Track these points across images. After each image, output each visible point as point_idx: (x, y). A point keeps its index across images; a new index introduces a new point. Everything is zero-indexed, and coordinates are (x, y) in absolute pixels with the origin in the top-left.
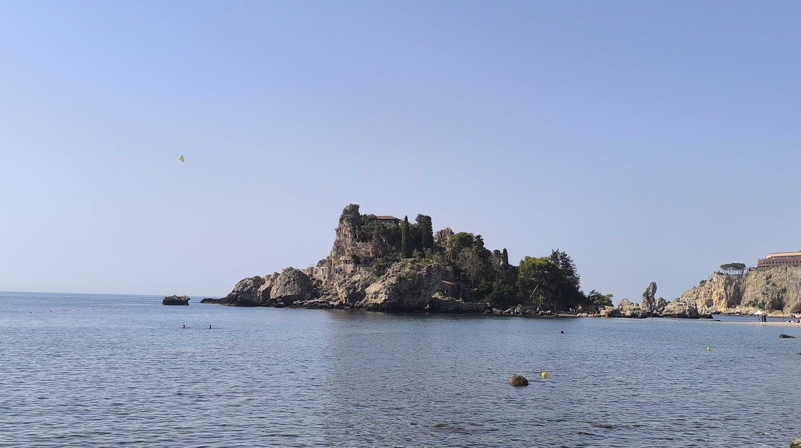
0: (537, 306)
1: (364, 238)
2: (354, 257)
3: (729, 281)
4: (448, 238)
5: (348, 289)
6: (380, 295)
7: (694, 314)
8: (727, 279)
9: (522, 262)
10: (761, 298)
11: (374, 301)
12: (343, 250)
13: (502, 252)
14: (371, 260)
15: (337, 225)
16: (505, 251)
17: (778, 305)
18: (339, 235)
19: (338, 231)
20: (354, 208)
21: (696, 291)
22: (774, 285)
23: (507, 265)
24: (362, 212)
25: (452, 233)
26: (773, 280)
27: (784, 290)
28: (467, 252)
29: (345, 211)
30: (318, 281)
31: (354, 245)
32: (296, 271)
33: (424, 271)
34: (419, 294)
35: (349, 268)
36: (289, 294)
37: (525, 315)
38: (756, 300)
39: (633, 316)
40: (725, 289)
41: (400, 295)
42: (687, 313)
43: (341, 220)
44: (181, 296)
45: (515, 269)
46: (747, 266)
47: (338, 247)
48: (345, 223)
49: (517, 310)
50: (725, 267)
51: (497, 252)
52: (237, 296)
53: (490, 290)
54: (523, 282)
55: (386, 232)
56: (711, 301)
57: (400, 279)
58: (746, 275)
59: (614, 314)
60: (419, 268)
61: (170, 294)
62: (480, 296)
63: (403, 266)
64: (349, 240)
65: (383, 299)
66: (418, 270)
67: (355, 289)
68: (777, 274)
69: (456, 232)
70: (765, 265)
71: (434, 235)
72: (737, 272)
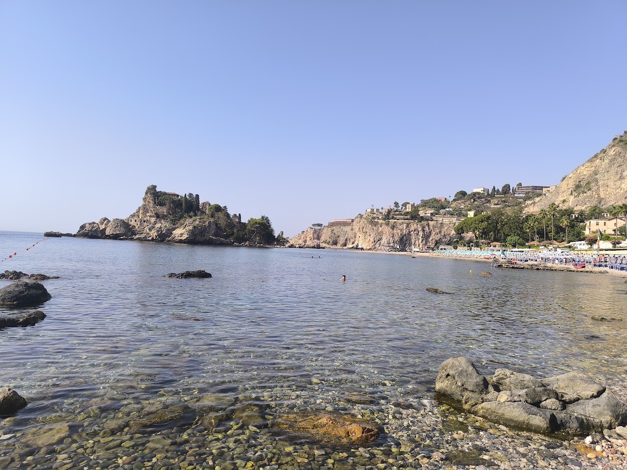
0: (256, 242)
1: (161, 204)
2: (156, 214)
3: (315, 231)
4: (207, 207)
5: (158, 231)
6: (184, 235)
7: (319, 247)
8: (314, 230)
9: (249, 221)
10: (328, 240)
11: (180, 238)
12: (147, 210)
13: (238, 215)
14: (166, 216)
15: (143, 195)
16: (240, 214)
17: (335, 243)
18: (145, 201)
19: (145, 199)
20: (154, 187)
21: (299, 236)
22: (334, 234)
23: (240, 222)
24: (158, 190)
25: (210, 204)
26: (334, 231)
27: (338, 237)
28: (220, 214)
29: (149, 189)
30: (133, 226)
31: (154, 207)
32: (121, 220)
33: (207, 224)
34: (204, 235)
35: (153, 220)
36: (118, 232)
37: (250, 246)
38: (326, 241)
39: (300, 247)
40: (313, 235)
41: (195, 235)
42: (316, 246)
43: (146, 193)
44: (56, 232)
45: (244, 224)
46: (323, 225)
47: (144, 208)
48: (149, 195)
49: (247, 243)
50: (314, 225)
51: (235, 215)
52: (88, 233)
53: (233, 234)
54: (249, 230)
55: (174, 202)
56: (306, 240)
57: (194, 227)
58: (323, 229)
59: (292, 246)
60: (204, 222)
61: (49, 231)
62: (227, 237)
63: (195, 220)
64: (151, 205)
65: (186, 237)
66: (203, 223)
67: (162, 231)
68: (336, 229)
69: (212, 204)
70: (332, 225)
71: (200, 204)
72: (319, 228)
